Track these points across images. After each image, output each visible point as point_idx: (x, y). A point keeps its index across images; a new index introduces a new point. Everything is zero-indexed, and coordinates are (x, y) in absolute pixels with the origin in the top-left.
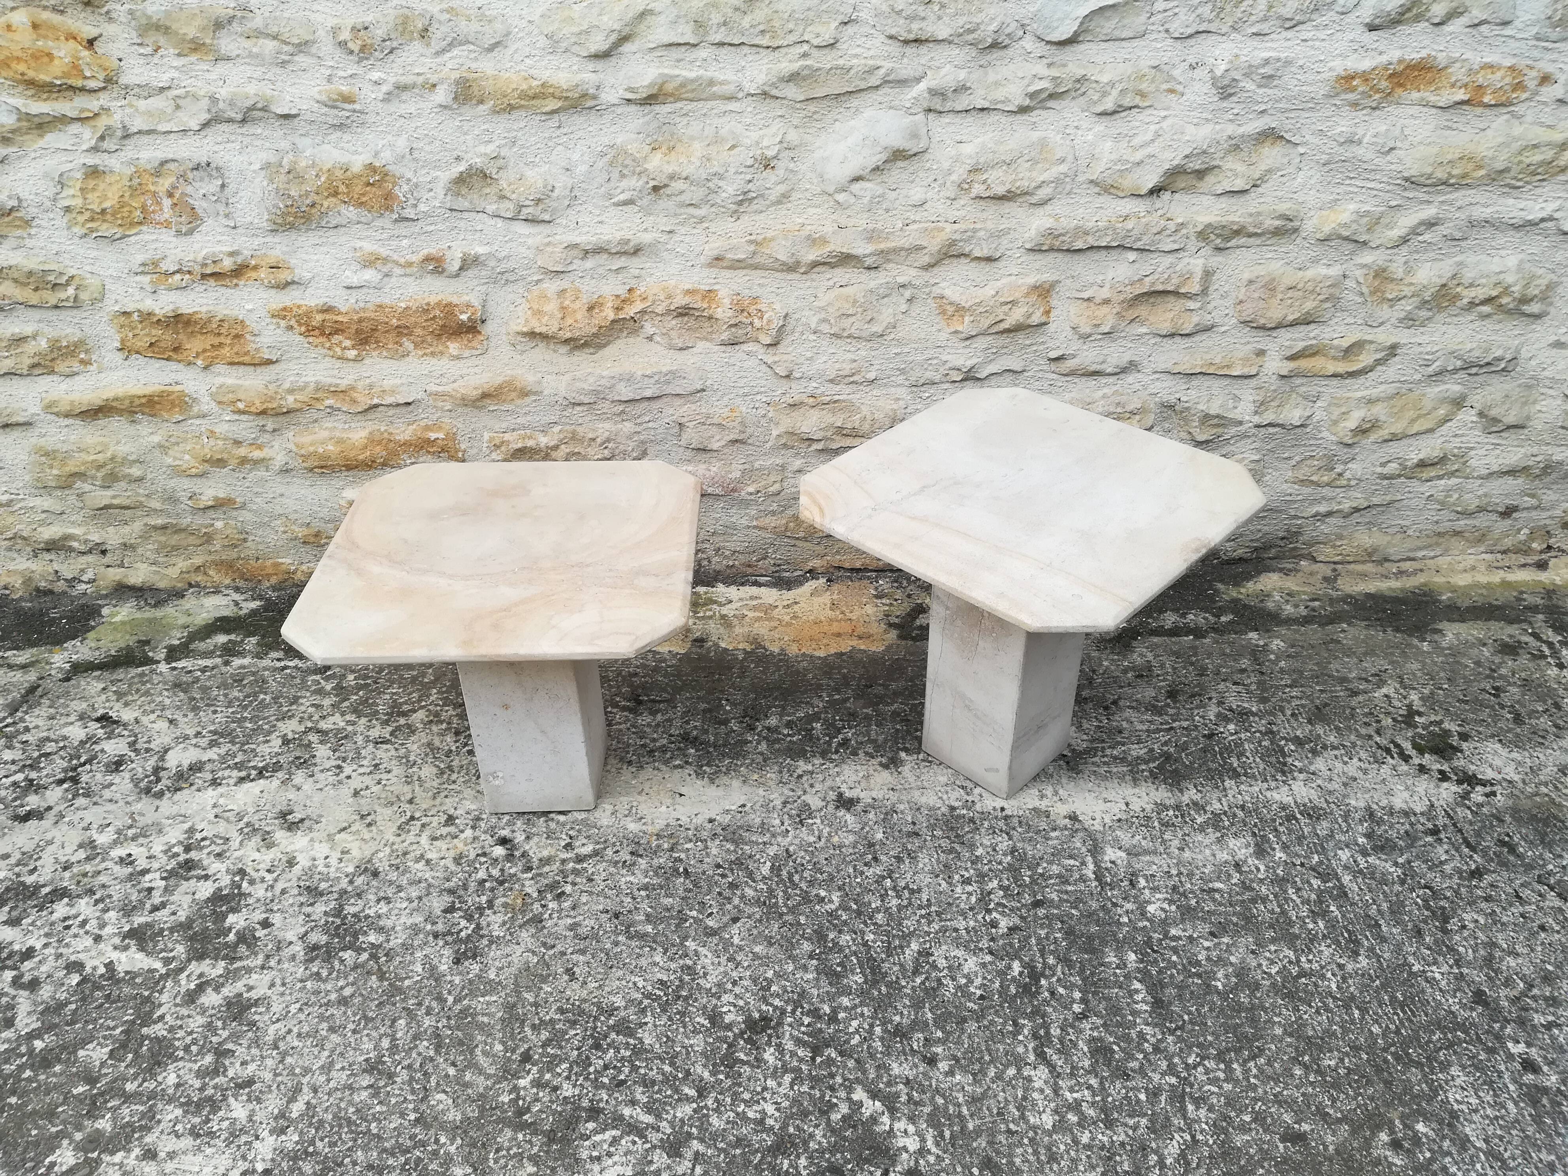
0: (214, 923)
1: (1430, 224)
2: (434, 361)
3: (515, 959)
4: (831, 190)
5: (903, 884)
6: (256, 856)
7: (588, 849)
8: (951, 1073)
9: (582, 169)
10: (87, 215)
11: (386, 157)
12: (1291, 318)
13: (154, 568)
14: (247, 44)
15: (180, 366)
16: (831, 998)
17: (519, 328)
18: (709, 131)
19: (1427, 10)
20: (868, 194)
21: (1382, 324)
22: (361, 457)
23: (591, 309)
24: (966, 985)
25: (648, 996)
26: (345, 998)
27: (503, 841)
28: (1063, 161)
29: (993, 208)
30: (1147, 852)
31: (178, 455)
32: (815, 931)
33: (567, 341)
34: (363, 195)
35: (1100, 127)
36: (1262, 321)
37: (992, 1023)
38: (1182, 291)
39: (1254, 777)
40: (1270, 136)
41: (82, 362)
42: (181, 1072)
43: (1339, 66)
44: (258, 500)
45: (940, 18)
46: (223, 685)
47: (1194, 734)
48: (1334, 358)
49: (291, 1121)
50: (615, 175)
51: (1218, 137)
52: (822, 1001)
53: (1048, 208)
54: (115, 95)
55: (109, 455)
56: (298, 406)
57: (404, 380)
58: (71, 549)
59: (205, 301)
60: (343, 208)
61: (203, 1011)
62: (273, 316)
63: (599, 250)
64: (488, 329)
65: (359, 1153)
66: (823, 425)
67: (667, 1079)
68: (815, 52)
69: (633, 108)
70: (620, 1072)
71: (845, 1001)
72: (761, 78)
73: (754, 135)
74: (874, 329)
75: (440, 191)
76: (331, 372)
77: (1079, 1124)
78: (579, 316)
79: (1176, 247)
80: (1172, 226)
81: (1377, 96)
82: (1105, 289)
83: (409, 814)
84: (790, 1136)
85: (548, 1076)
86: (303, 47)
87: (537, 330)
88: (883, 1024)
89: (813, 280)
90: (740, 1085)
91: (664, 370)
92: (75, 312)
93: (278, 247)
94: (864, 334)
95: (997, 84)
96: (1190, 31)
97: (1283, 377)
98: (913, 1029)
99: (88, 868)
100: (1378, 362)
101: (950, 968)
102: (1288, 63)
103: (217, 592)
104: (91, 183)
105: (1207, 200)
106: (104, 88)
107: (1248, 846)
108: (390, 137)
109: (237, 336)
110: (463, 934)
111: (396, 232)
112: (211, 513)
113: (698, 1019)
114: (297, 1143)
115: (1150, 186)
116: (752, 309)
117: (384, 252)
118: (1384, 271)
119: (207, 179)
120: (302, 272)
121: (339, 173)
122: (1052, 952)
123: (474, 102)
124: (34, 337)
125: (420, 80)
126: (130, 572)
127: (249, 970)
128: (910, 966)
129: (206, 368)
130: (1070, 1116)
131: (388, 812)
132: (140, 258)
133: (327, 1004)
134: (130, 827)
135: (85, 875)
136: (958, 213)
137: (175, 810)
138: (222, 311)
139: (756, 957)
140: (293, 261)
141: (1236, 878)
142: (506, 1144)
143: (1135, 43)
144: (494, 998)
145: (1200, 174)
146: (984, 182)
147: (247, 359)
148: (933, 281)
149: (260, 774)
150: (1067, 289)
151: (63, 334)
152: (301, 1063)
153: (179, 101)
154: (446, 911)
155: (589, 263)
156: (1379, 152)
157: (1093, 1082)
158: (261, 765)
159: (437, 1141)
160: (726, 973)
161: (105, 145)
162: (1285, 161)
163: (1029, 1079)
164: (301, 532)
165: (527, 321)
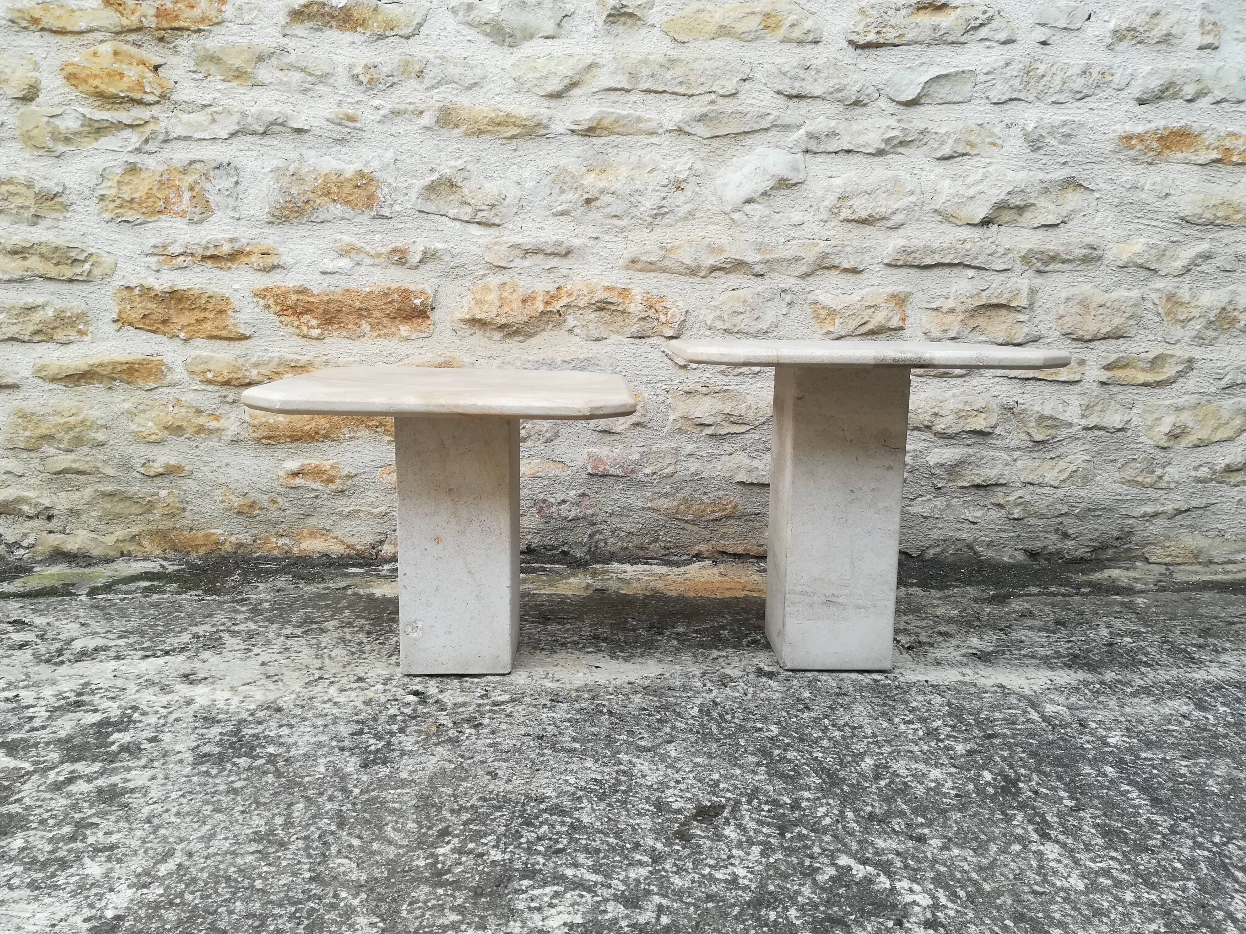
0: (97, 739)
1: (1207, 257)
2: (386, 342)
3: (430, 765)
4: (728, 209)
5: (842, 722)
6: (154, 698)
7: (507, 697)
8: (945, 848)
9: (530, 184)
10: (118, 202)
11: (375, 164)
12: (1104, 331)
13: (93, 535)
14: (279, 74)
15: (165, 339)
16: (789, 793)
17: (461, 316)
18: (634, 159)
19: (1181, 90)
20: (758, 214)
21: (1178, 341)
22: (306, 428)
23: (524, 301)
24: (937, 787)
25: (583, 789)
26: (235, 789)
27: (416, 693)
28: (912, 193)
29: (857, 231)
30: (1085, 708)
31: (142, 422)
32: (757, 749)
33: (501, 327)
34: (350, 194)
35: (940, 169)
36: (1081, 333)
37: (976, 814)
38: (1013, 304)
39: (1166, 665)
40: (1072, 183)
41: (80, 332)
42: (30, 839)
43: (1120, 129)
44: (205, 469)
45: (816, 80)
46: (140, 607)
47: (1094, 644)
48: (1143, 370)
49: (156, 878)
50: (557, 190)
51: (1032, 180)
52: (780, 794)
53: (901, 231)
54: (165, 108)
55: (80, 418)
56: (261, 378)
57: (356, 358)
58: (20, 514)
59: (199, 280)
60: (331, 206)
61: (70, 795)
62: (255, 295)
63: (536, 251)
64: (435, 316)
65: (238, 903)
66: (714, 412)
67: (612, 849)
68: (720, 100)
69: (576, 138)
70: (557, 841)
71: (806, 794)
72: (678, 117)
73: (670, 163)
74: (760, 326)
75: (413, 195)
76: (295, 350)
77: (1115, 885)
78: (514, 306)
79: (1006, 267)
80: (1001, 250)
81: (1151, 154)
82: (951, 300)
83: (317, 676)
84: (771, 893)
85: (471, 845)
86: (323, 78)
87: (478, 317)
88: (855, 811)
89: (710, 284)
90: (701, 853)
91: (581, 357)
92: (86, 286)
93: (272, 237)
94: (752, 330)
95: (860, 133)
96: (1005, 98)
97: (1103, 383)
98: (889, 816)
100: (1181, 374)
101: (914, 776)
102: (1081, 125)
103: (146, 559)
104: (128, 178)
105: (1026, 233)
106: (158, 102)
107: (1187, 704)
108: (379, 151)
109: (221, 312)
110: (372, 748)
111: (372, 228)
112: (159, 481)
113: (641, 806)
114: (161, 896)
115: (982, 216)
116: (659, 306)
117: (359, 244)
118: (1174, 296)
119: (224, 177)
120: (286, 259)
121: (334, 178)
122: (1021, 766)
123: (451, 126)
124: (43, 307)
125: (412, 107)
126: (71, 538)
127: (129, 769)
128: (870, 774)
129: (186, 341)
130: (1101, 880)
131: (297, 674)
132: (153, 241)
133: (215, 793)
136: (829, 233)
137: (73, 672)
138: (212, 289)
139: (697, 765)
140: (281, 249)
141: (1188, 723)
142: (423, 897)
143: (964, 106)
144: (407, 791)
145: (1020, 209)
146: (851, 207)
147: (224, 333)
148: (808, 289)
149: (167, 653)
150: (918, 300)
151: (69, 306)
152: (176, 834)
153: (216, 116)
154: (353, 734)
155: (527, 263)
156: (1158, 196)
157: (1114, 854)
158: (168, 649)
159: (336, 896)
160: (666, 776)
161: (148, 147)
162: (1085, 204)
163: (1040, 853)
164: (237, 502)
165: (470, 309)
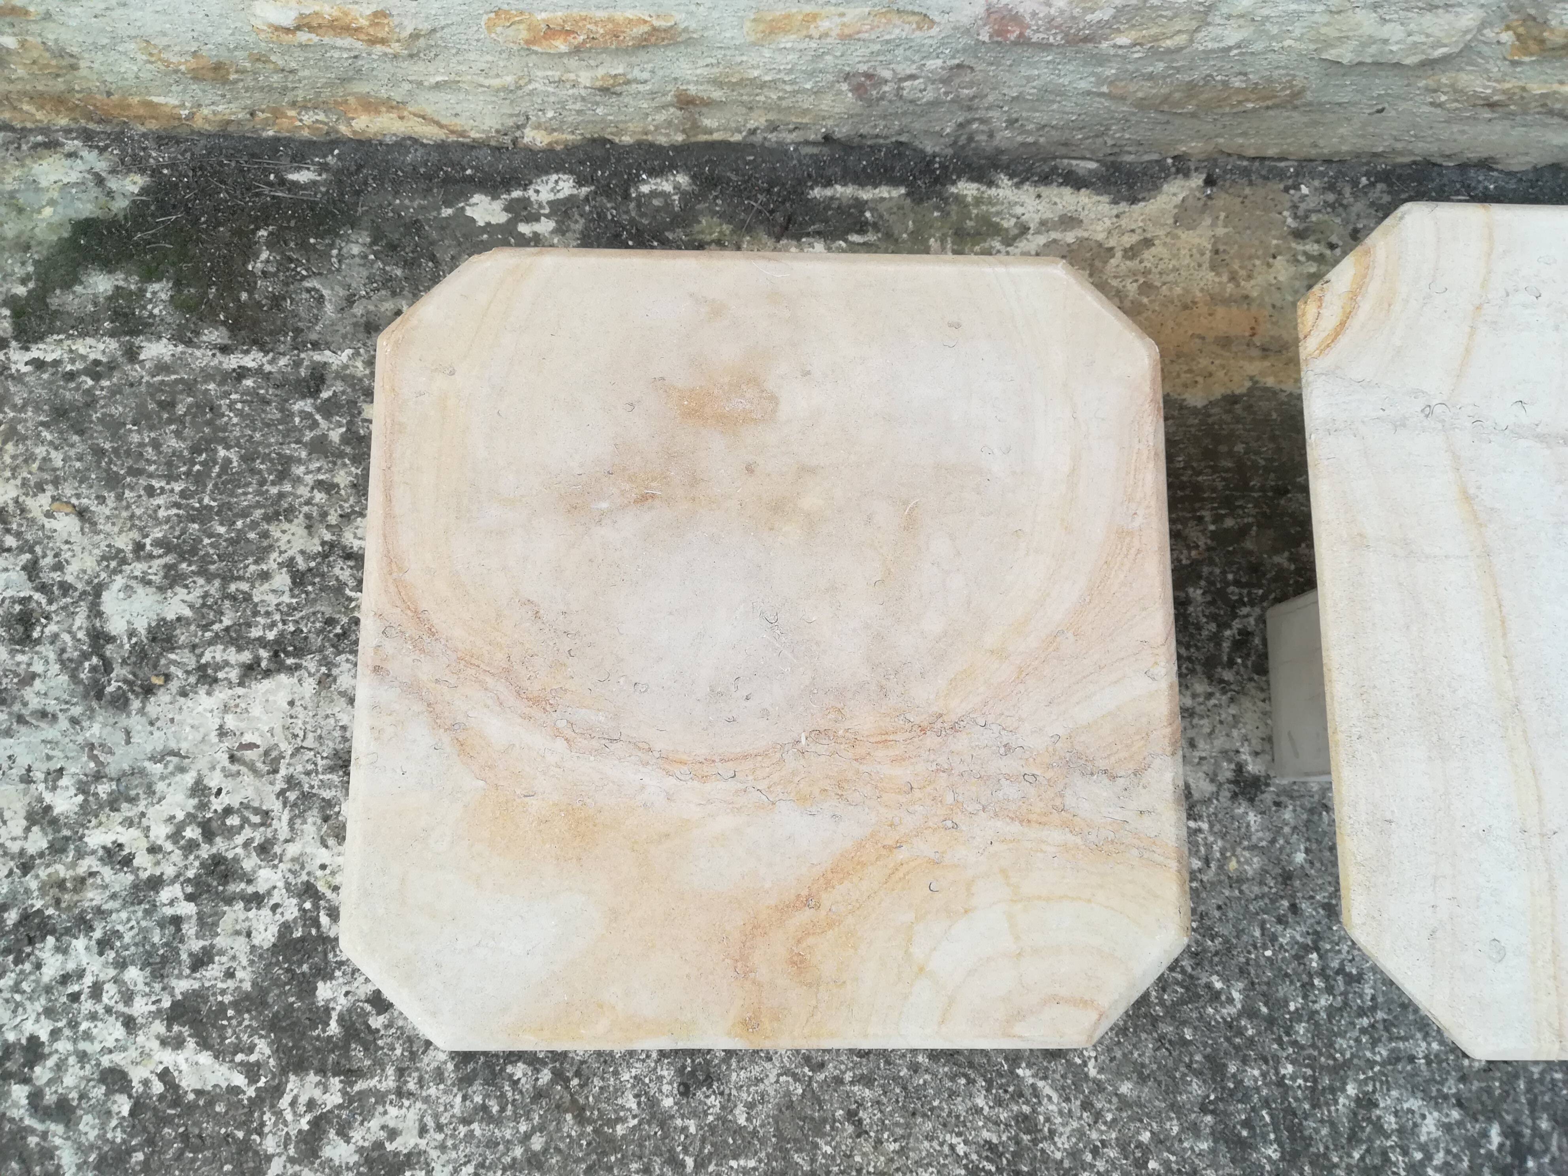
0: (300, 998)
3: (769, 1086)
5: (1335, 964)
24: (1422, 1164)
26: (535, 1154)
32: (1206, 1057)
46: (142, 418)
99: (61, 870)
101: (1401, 1131)
103: (52, 145)
127: (380, 1098)
128: (1344, 1126)
134: (98, 777)
135: (61, 884)
137: (158, 739)
139: (1124, 1103)
144: (752, 1163)
149: (276, 658)
158: (271, 635)
160: (1081, 1133)
